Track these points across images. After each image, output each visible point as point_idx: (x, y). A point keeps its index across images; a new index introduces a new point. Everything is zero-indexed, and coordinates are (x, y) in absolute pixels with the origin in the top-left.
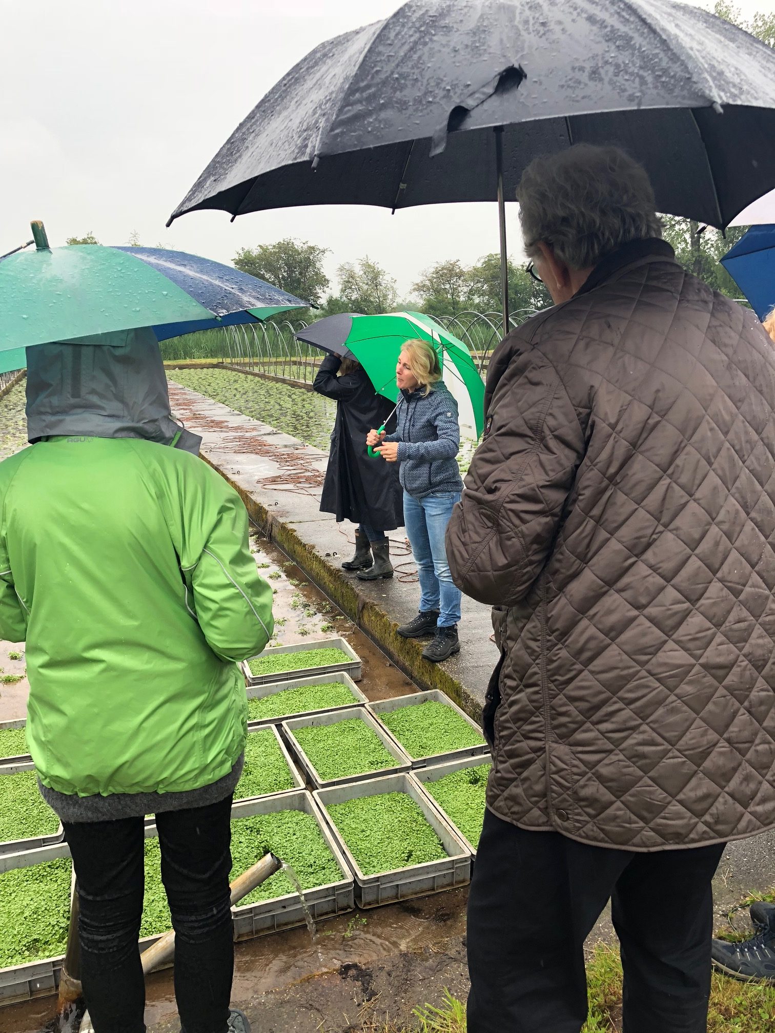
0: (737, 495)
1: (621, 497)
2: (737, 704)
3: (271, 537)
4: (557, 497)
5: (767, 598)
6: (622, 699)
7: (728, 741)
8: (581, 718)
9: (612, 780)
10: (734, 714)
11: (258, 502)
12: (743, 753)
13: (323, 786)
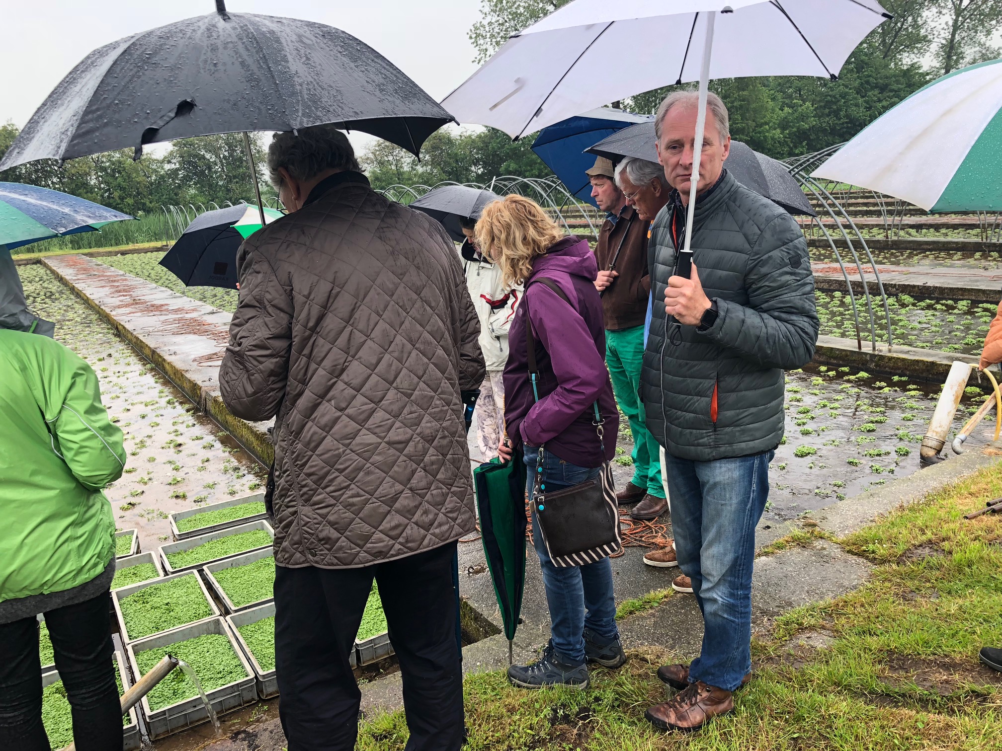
0: (403, 334)
1: (321, 341)
2: (415, 466)
3: (206, 411)
4: (280, 344)
5: (432, 397)
6: (337, 470)
7: (411, 489)
8: (314, 486)
9: (337, 523)
10: (413, 472)
11: (192, 379)
12: (422, 496)
13: (236, 611)
